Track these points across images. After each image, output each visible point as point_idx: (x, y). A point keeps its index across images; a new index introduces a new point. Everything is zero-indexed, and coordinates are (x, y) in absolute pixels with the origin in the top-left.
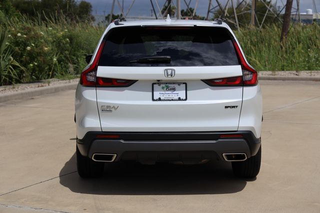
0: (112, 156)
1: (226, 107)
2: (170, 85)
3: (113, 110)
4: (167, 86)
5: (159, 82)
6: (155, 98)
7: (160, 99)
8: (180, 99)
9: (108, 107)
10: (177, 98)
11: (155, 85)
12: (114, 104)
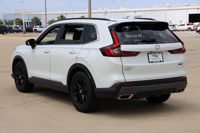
0: (130, 95)
1: (179, 64)
2: (155, 54)
3: (131, 69)
4: (154, 55)
5: (151, 53)
6: (150, 61)
7: (152, 62)
8: (161, 61)
9: (128, 68)
10: (159, 61)
11: (149, 54)
12: (131, 66)
